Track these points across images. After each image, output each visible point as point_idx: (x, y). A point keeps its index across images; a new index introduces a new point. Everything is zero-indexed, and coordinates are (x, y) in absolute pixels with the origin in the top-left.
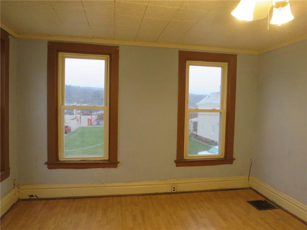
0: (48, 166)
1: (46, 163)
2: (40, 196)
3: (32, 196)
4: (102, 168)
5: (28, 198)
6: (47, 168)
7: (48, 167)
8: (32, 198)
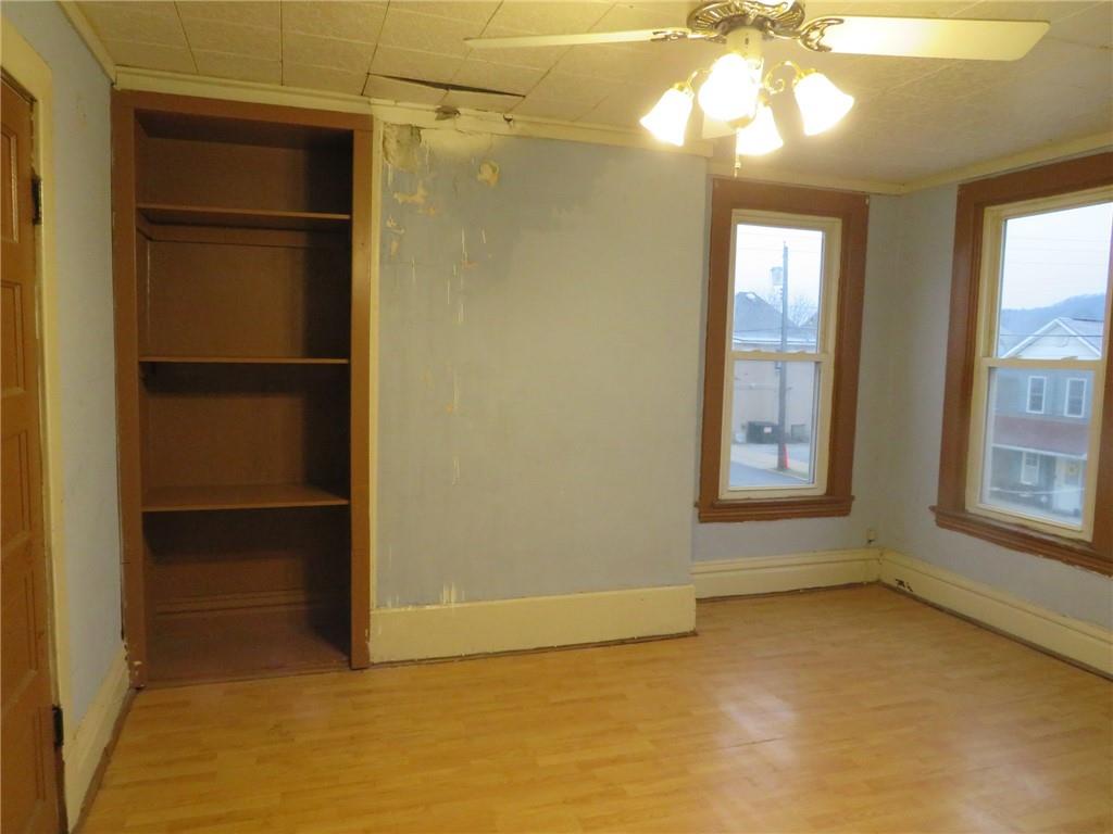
0: (937, 517)
1: (932, 509)
2: (918, 592)
3: (901, 583)
4: (1064, 562)
5: (895, 584)
6: (934, 523)
7: (937, 521)
8: (901, 587)
